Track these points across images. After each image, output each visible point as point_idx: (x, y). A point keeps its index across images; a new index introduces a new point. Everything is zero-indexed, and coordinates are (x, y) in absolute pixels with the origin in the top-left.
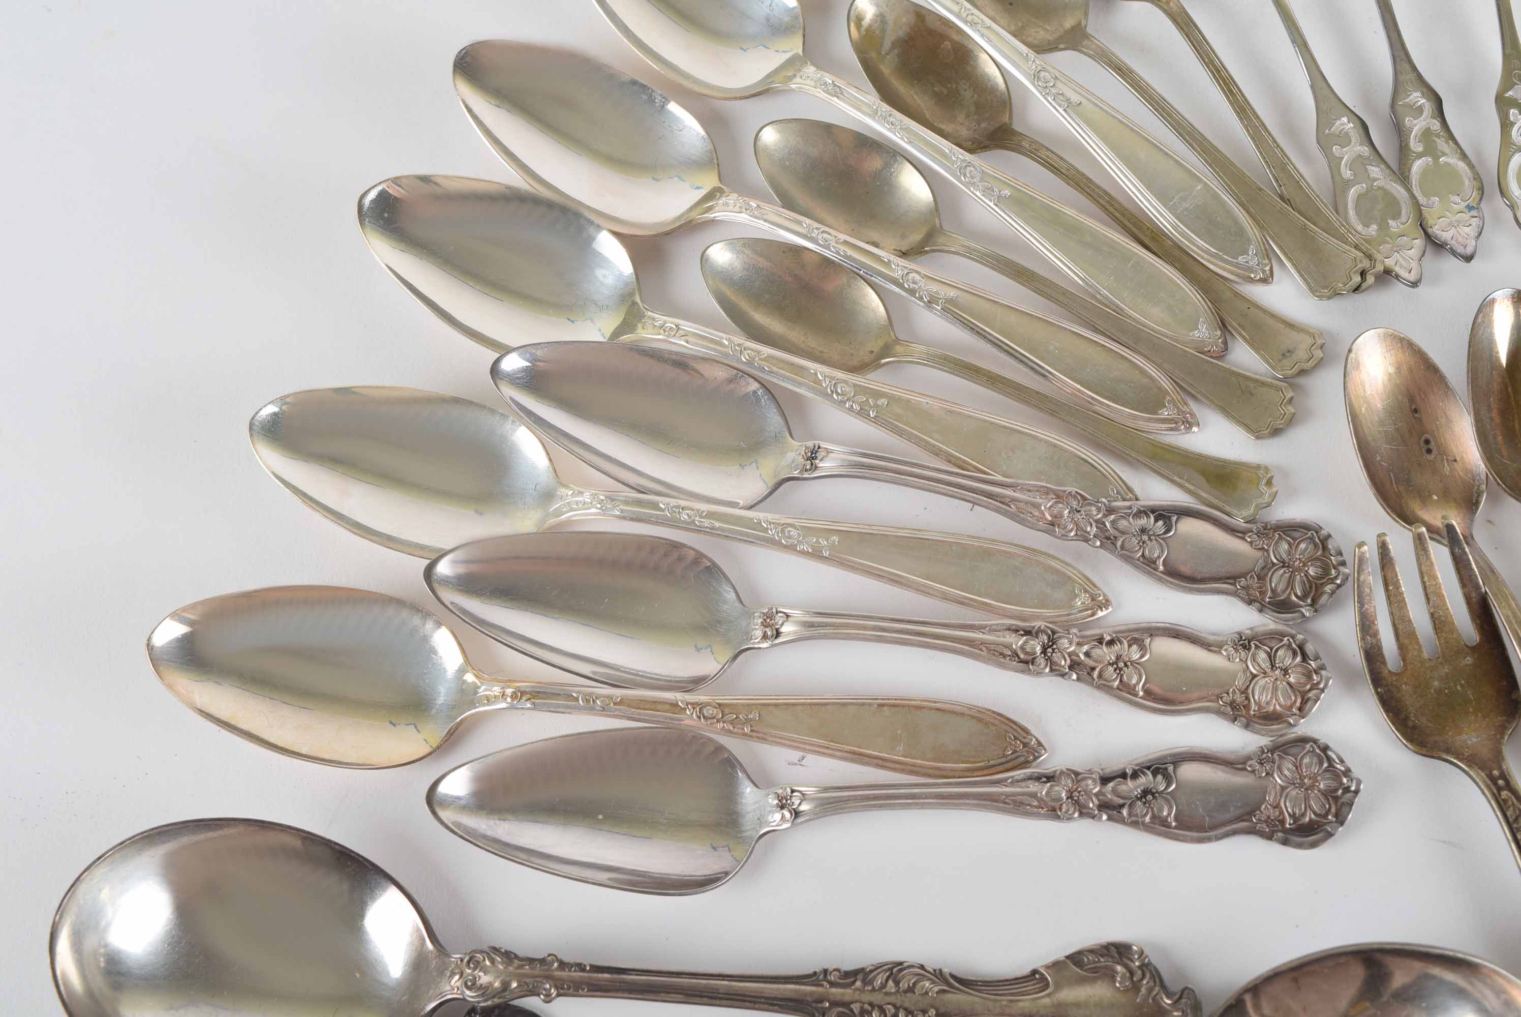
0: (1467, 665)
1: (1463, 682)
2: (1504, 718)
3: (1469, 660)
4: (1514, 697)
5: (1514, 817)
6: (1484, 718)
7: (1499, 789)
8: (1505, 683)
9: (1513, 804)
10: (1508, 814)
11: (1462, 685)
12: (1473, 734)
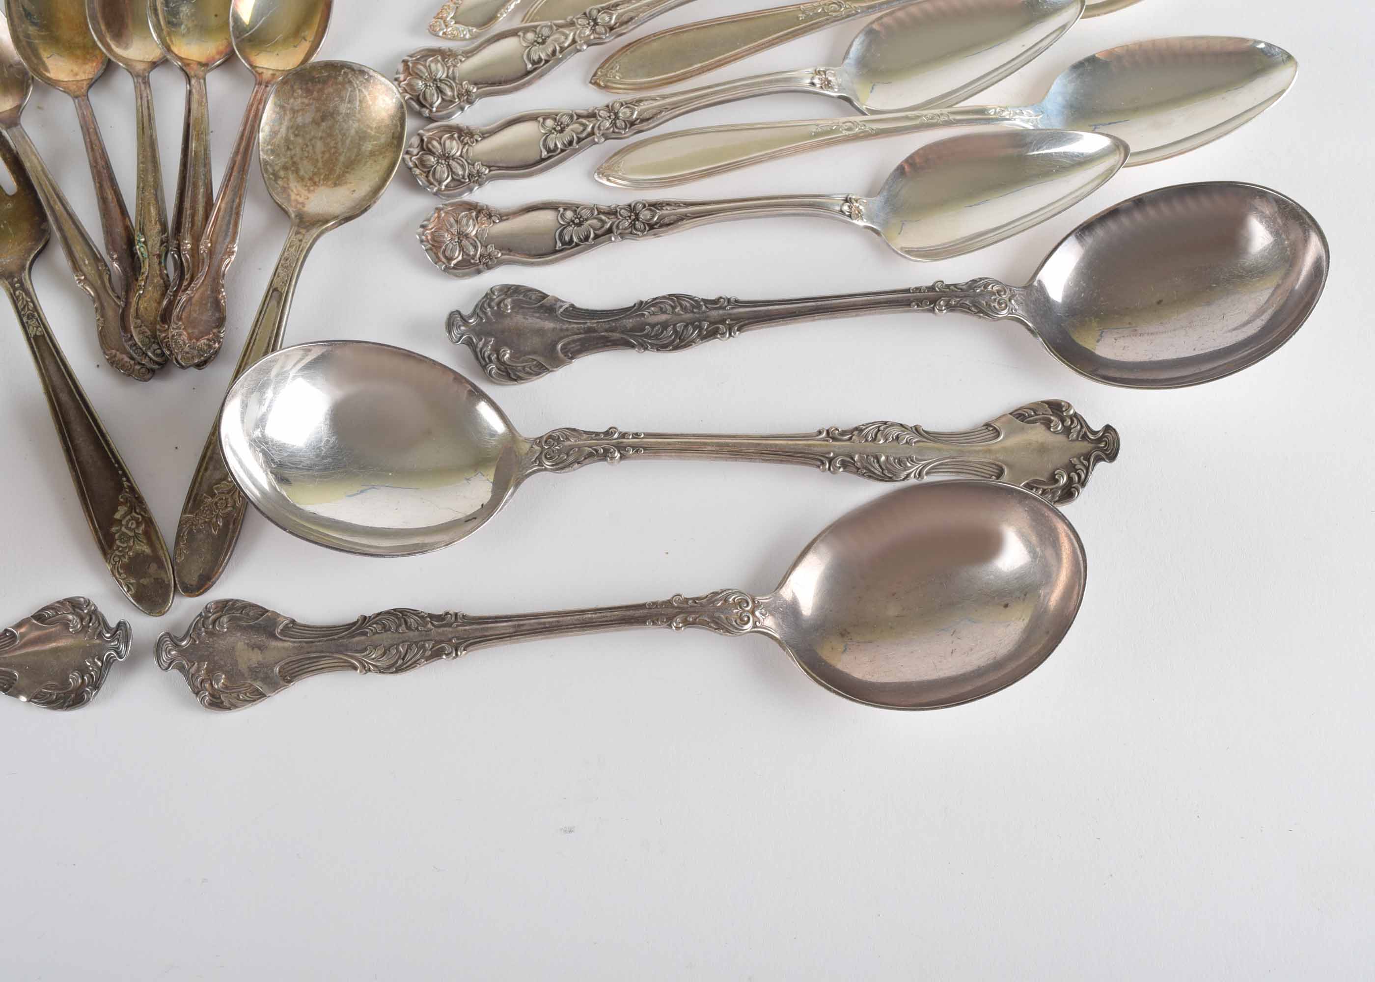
0: (8, 210)
1: (5, 222)
2: (33, 243)
3: (10, 205)
4: (42, 227)
5: (22, 307)
6: (19, 245)
7: (15, 290)
8: (37, 218)
9: (23, 298)
10: (19, 305)
11: (4, 224)
12: (8, 257)
